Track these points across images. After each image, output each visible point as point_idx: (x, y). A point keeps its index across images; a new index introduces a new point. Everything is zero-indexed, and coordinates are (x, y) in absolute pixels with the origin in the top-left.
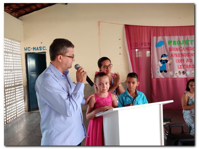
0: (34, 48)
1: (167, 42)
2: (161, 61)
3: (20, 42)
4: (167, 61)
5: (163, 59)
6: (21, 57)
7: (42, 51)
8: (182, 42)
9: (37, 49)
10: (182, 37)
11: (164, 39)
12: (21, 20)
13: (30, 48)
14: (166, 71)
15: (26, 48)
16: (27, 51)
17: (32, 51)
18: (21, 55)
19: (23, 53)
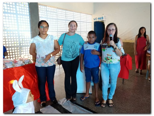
0: (99, 18)
3: (92, 15)
6: (92, 24)
9: (101, 19)
13: (96, 18)
15: (94, 19)
16: (95, 21)
17: (98, 20)
18: (92, 23)
19: (93, 22)
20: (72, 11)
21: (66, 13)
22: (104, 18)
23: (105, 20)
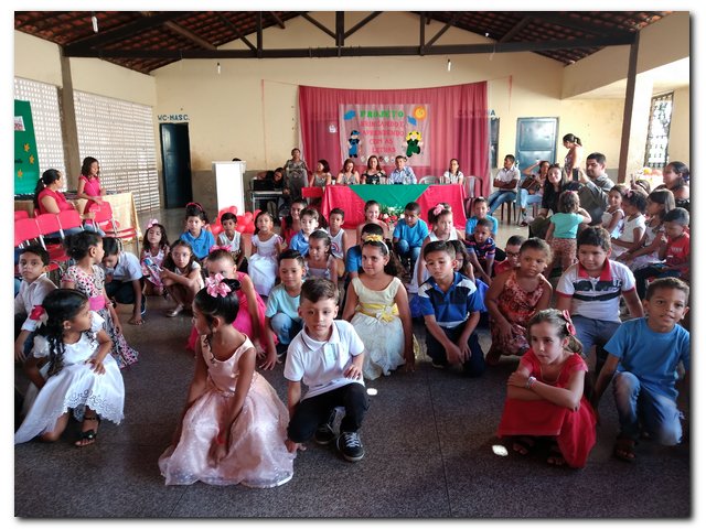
0: (172, 117)
1: (359, 114)
2: (350, 140)
3: (153, 108)
4: (357, 141)
5: (353, 137)
6: (154, 130)
7: (183, 121)
8: (380, 114)
9: (176, 118)
10: (382, 106)
11: (355, 108)
12: (153, 76)
13: (166, 116)
14: (356, 156)
15: (160, 117)
16: (163, 121)
17: (168, 121)
18: (154, 126)
19: (157, 123)
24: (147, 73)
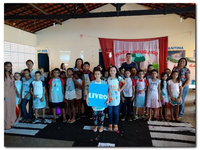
0: (43, 51)
3: (35, 47)
6: (35, 56)
9: (45, 51)
12: (36, 34)
13: (40, 50)
16: (39, 52)
17: (41, 52)
18: (35, 54)
19: (37, 53)
20: (16, 43)
21: (10, 44)
22: (48, 51)
23: (48, 52)
24: (33, 33)
